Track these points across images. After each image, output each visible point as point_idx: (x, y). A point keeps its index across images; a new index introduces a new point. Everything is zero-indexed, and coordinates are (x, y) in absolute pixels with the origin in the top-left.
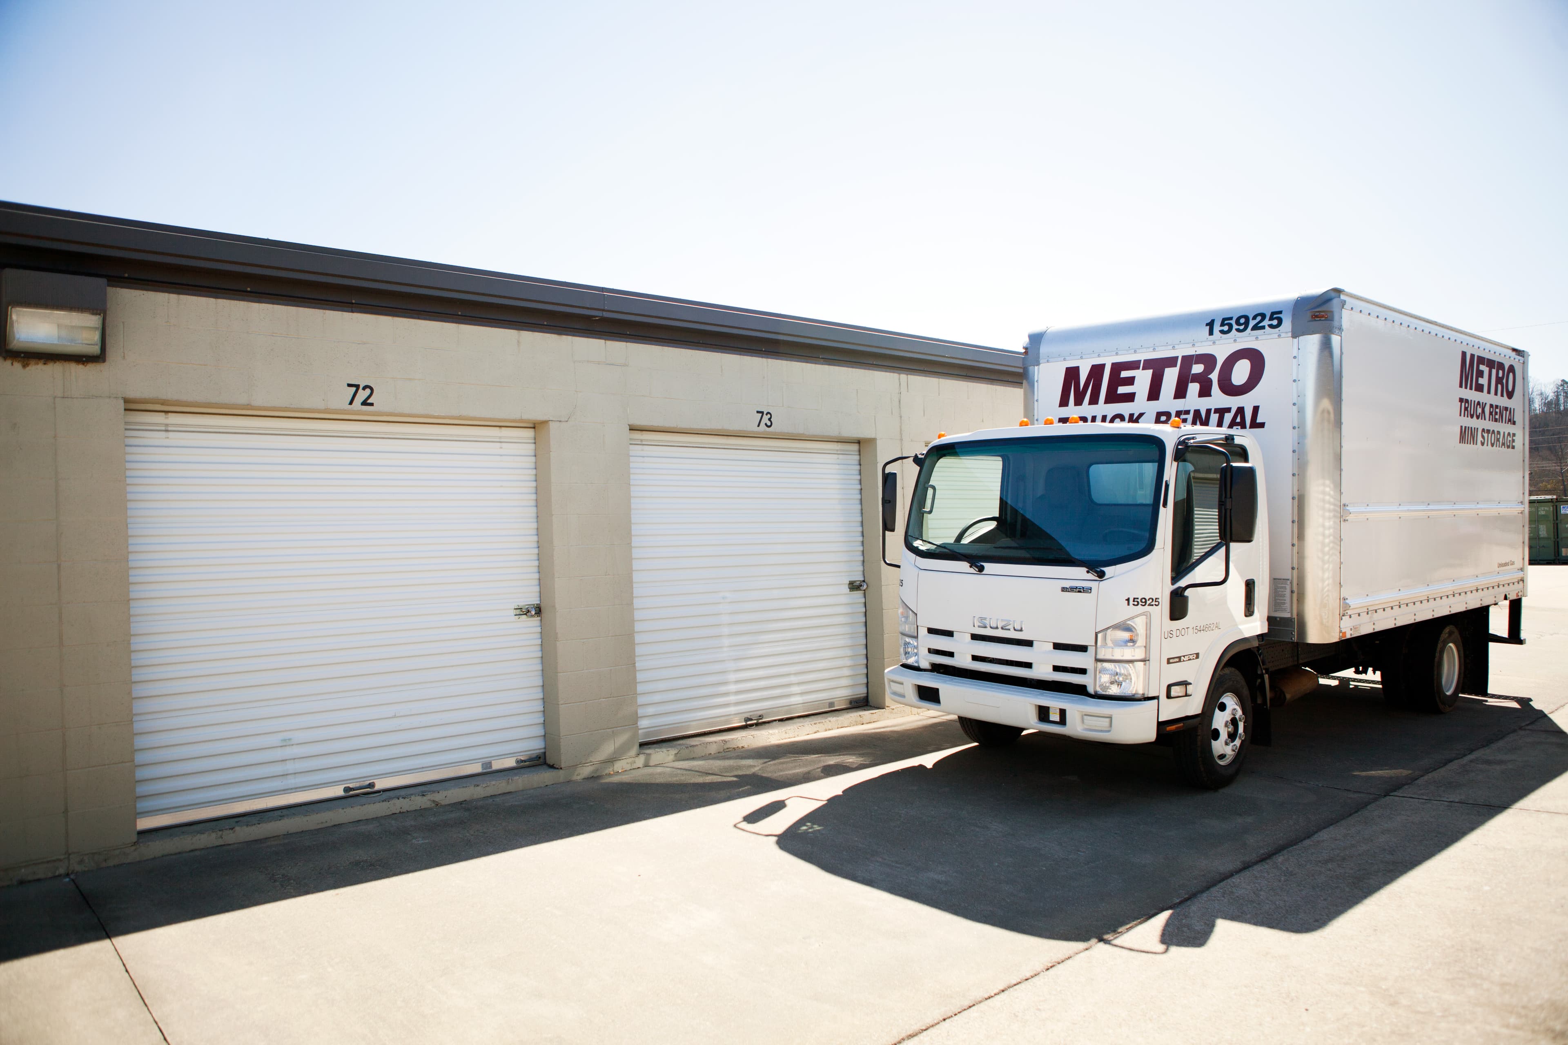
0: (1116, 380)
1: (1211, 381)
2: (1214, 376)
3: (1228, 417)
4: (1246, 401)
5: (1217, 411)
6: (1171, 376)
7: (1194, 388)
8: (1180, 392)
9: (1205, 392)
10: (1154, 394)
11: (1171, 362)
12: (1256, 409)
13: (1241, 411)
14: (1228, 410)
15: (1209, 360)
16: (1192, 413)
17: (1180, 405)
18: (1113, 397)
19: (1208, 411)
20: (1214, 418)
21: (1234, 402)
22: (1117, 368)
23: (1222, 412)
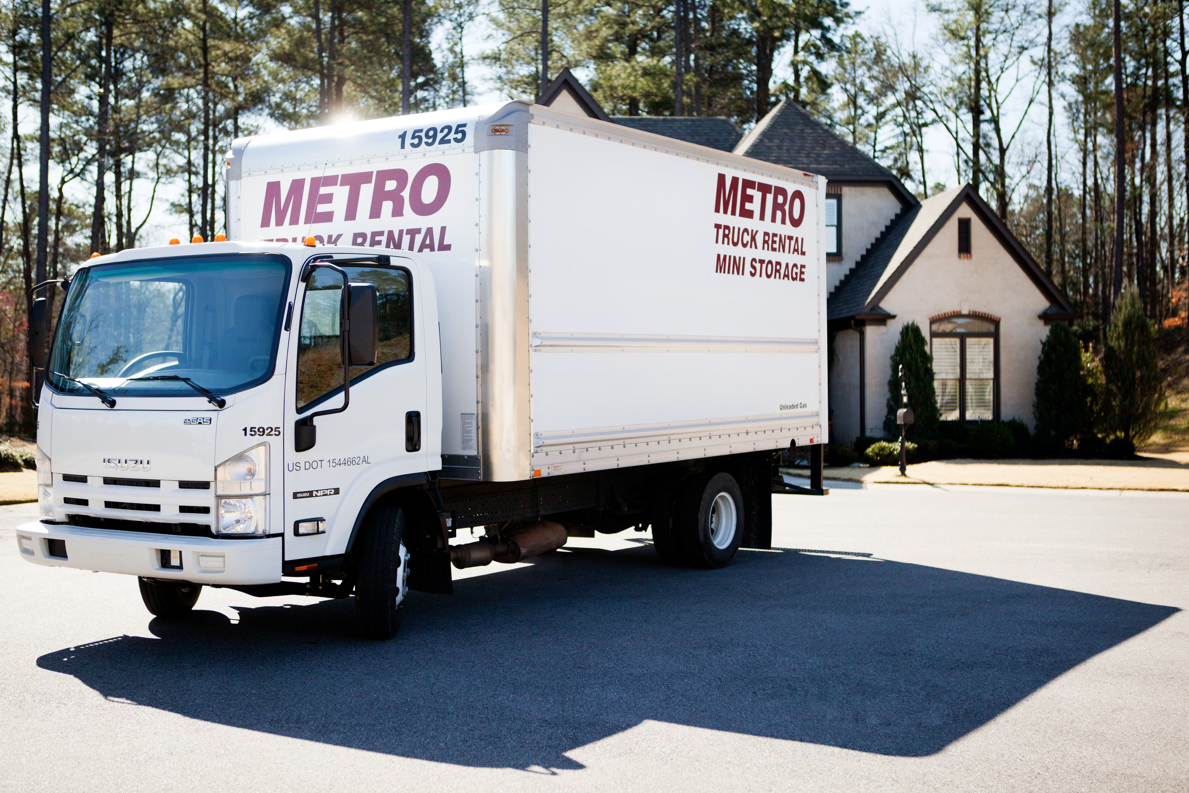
0: (315, 198)
1: (402, 199)
2: (406, 194)
3: (419, 239)
4: (434, 221)
5: (409, 232)
6: (367, 191)
7: (387, 206)
8: (375, 213)
9: (398, 212)
10: (351, 214)
11: (365, 177)
12: (443, 229)
13: (430, 231)
14: (418, 231)
15: (400, 175)
16: (386, 234)
17: (376, 225)
18: (313, 217)
19: (401, 232)
20: (406, 239)
21: (423, 222)
22: (316, 183)
23: (412, 233)
